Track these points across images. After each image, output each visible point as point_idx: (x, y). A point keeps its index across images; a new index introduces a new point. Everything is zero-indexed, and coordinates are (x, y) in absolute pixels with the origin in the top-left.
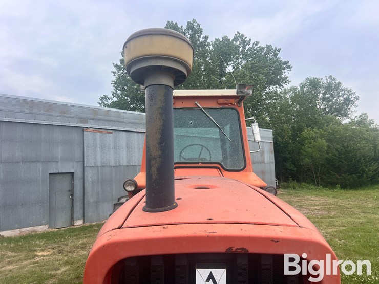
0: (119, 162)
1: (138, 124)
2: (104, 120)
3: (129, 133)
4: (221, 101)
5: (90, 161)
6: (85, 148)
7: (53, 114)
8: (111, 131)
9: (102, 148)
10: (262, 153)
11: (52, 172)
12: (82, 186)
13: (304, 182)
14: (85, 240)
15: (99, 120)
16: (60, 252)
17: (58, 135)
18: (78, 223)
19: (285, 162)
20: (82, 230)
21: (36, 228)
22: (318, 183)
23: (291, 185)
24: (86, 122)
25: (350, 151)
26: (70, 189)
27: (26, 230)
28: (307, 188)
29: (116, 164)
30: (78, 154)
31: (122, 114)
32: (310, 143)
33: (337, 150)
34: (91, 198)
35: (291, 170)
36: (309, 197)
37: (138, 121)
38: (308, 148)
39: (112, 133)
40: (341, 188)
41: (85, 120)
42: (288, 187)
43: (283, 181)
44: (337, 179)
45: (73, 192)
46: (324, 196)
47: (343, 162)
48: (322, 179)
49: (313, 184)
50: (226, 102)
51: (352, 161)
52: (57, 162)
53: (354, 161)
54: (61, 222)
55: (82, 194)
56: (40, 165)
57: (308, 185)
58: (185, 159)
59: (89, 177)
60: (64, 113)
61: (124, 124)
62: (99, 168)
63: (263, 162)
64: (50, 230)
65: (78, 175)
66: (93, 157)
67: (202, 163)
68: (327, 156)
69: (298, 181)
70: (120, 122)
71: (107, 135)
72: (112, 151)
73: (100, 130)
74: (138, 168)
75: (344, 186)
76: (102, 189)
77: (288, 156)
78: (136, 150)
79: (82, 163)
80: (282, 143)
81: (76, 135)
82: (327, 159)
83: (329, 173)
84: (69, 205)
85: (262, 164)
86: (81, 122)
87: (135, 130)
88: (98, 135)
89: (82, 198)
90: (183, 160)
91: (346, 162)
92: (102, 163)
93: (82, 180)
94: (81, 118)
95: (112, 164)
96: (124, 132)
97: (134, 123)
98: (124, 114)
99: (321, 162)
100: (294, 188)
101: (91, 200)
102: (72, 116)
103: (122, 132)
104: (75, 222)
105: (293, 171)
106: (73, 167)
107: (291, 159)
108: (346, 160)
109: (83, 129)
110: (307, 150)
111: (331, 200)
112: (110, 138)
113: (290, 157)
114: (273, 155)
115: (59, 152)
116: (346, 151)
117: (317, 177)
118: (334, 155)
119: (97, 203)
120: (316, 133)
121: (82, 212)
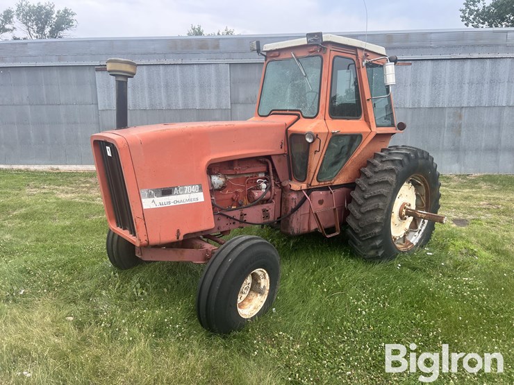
0: (419, 103)
1: (455, 46)
2: (401, 48)
3: (436, 63)
8: (411, 62)
29: (413, 105)
31: (430, 36)
37: (454, 43)
39: (411, 64)
61: (431, 49)
70: (426, 47)
71: (404, 67)
72: (409, 88)
74: (447, 111)
78: (447, 86)
87: (448, 56)
95: (409, 105)
96: (430, 62)
97: (448, 47)
98: (433, 36)
103: (426, 62)
112: (407, 71)
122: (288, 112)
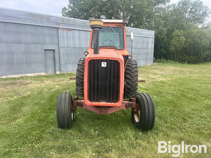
0: (75, 45)
1: (84, 26)
2: (67, 24)
3: (79, 31)
4: (117, 24)
5: (61, 45)
6: (59, 38)
7: (43, 20)
9: (67, 38)
10: (148, 44)
11: (45, 49)
12: (59, 56)
13: (169, 59)
14: (63, 78)
15: (65, 24)
16: (54, 82)
17: (46, 31)
18: (58, 72)
19: (161, 48)
20: (60, 75)
21: (40, 73)
22: (177, 61)
23: (162, 61)
24: (59, 25)
25: (196, 44)
26: (53, 57)
27: (36, 74)
28: (170, 62)
29: (74, 46)
30: (56, 41)
31: (76, 21)
32: (176, 39)
33: (190, 43)
34: (63, 62)
35: (164, 53)
36: (169, 67)
38: (174, 42)
39: (71, 31)
40: (188, 63)
41: (58, 24)
42: (160, 62)
43: (159, 59)
44: (187, 58)
45: (55, 59)
46: (177, 66)
47: (191, 50)
48: (179, 58)
49: (174, 61)
50: (119, 25)
51: (196, 49)
52: (47, 44)
53: (197, 49)
54: (51, 72)
55: (59, 60)
56: (39, 45)
57: (171, 61)
58: (104, 45)
59: (62, 52)
60: (48, 20)
61: (77, 26)
62: (66, 48)
63: (148, 48)
64: (46, 74)
65: (57, 51)
66: (63, 43)
67: (110, 47)
68: (184, 46)
69: (167, 59)
70: (75, 25)
71: (69, 32)
72: (72, 40)
73: (66, 29)
75: (189, 62)
76: (68, 58)
77: (163, 45)
78: (83, 40)
79: (58, 45)
80: (161, 38)
81: (54, 32)
82: (183, 48)
83: (183, 55)
84: (53, 65)
85: (147, 50)
86: (57, 25)
87: (82, 29)
88: (65, 32)
89: (59, 61)
90: (104, 46)
91: (193, 50)
92: (67, 45)
93: (59, 53)
94: (56, 23)
95: (72, 46)
97: (82, 26)
98: (77, 21)
99: (180, 49)
100: (163, 62)
101: (63, 63)
102: (52, 21)
103: (76, 30)
104: (56, 72)
105: (165, 54)
106: (54, 47)
107: (164, 47)
108: (193, 49)
109: (58, 29)
110: (173, 42)
111: (179, 68)
112: (71, 33)
113: (164, 46)
114: (153, 45)
115: (47, 39)
116: (194, 44)
117: (177, 57)
118: (188, 46)
119: (66, 64)
120: (181, 33)
121: (59, 68)
122: (109, 47)
